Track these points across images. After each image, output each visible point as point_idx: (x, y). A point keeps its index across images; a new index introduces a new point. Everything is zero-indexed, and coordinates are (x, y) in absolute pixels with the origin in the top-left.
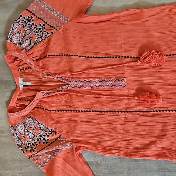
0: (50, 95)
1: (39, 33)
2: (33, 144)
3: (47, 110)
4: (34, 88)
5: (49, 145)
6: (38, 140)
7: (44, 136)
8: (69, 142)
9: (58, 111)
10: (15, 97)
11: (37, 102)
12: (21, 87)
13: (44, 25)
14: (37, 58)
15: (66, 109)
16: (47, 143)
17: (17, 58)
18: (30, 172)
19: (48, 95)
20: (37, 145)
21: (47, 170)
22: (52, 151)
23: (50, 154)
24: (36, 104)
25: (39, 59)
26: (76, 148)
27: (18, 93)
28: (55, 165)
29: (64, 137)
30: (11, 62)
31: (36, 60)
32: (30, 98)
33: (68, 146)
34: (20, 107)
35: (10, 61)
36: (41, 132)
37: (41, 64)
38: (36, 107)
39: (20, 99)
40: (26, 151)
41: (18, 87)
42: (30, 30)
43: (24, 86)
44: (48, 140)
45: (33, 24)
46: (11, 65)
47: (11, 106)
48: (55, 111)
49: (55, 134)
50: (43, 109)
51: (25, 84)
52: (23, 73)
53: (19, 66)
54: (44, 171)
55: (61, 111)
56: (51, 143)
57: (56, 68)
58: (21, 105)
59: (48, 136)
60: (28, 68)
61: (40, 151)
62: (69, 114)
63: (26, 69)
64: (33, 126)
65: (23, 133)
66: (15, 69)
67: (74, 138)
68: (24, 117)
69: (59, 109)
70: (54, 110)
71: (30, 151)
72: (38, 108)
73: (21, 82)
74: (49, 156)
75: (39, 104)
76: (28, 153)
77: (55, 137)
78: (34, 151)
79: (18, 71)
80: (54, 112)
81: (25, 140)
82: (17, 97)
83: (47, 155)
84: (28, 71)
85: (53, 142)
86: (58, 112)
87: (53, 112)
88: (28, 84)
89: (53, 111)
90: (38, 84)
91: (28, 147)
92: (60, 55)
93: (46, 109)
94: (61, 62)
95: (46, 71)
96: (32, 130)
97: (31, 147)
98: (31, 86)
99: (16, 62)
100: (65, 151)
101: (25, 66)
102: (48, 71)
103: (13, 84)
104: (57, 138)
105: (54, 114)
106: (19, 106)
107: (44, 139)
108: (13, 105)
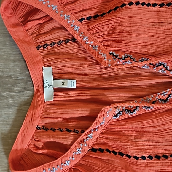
0: (136, 113)
3: (125, 157)
4: (85, 95)
9: (158, 157)
10: (32, 121)
12: (48, 93)
14: (91, 13)
19: (130, 115)
24: (94, 139)
25: (96, 17)
27: (39, 112)
30: (16, 25)
31: (89, 18)
32: (73, 123)
34: (45, 151)
35: (14, 20)
37: (106, 30)
38: (93, 150)
39: (45, 128)
41: (38, 92)
43: (56, 90)
46: (19, 33)
47: (19, 148)
48: (149, 157)
50: (115, 153)
51: (60, 84)
52: (50, 54)
53: (39, 35)
55: (166, 157)
57: (147, 40)
58: (47, 145)
60: (67, 41)
63: (59, 43)
66: (29, 43)
69: (160, 152)
70: (146, 155)
72: (101, 151)
73: (48, 79)
75: (103, 141)
79: (38, 47)
80: (148, 160)
82: (37, 123)
84: (66, 48)
86: (157, 160)
87: (143, 161)
88: (71, 84)
89: (144, 158)
90: (96, 84)
92: (155, 5)
93: (121, 154)
99: (30, 25)
102: (125, 47)
105: (146, 166)
106: (42, 148)
108: (25, 146)
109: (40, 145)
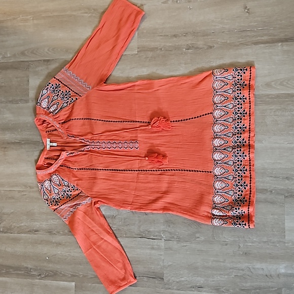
0: (73, 155)
1: (65, 99)
2: (57, 199)
4: (59, 148)
5: (71, 199)
6: (62, 195)
7: (68, 191)
8: (89, 197)
9: (80, 169)
10: (43, 156)
11: (62, 160)
12: (48, 147)
13: (69, 92)
15: (87, 168)
16: (70, 197)
17: (45, 121)
18: (55, 224)
20: (61, 199)
21: (69, 222)
22: (74, 205)
23: (72, 207)
24: (61, 163)
25: (64, 122)
26: (95, 202)
27: (46, 153)
28: (75, 217)
29: (85, 193)
30: (41, 125)
31: (62, 123)
32: (56, 157)
33: (88, 201)
35: (39, 123)
36: (65, 188)
37: (66, 127)
38: (60, 166)
39: (47, 158)
40: (52, 204)
41: (45, 147)
42: (57, 96)
43: (51, 146)
44: (71, 195)
45: (60, 90)
46: (40, 127)
47: (39, 164)
48: (77, 169)
49: (77, 190)
50: (67, 167)
51: (51, 144)
52: (50, 134)
53: (47, 128)
54: (67, 223)
56: (73, 198)
57: (79, 131)
58: (48, 164)
59: (71, 191)
60: (55, 130)
61: (63, 204)
62: (89, 172)
64: (58, 183)
65: (49, 189)
66: (43, 131)
67: (94, 193)
68: (51, 175)
71: (55, 205)
72: (63, 166)
73: (48, 142)
74: (71, 209)
75: (64, 163)
76: (53, 206)
77: (77, 192)
78: (58, 205)
79: (46, 132)
81: (51, 195)
82: (45, 156)
83: (69, 208)
84: (54, 132)
85: (75, 197)
88: (55, 144)
89: (75, 169)
90: (63, 145)
91: (53, 201)
92: (82, 119)
93: (70, 168)
94: (83, 125)
95: (70, 133)
96: (57, 186)
97: (56, 202)
98: (57, 146)
99: (44, 125)
100: (86, 205)
101: (52, 128)
102: (72, 133)
103: (41, 144)
104: (79, 194)
105: (76, 172)
107: (67, 194)
108: (41, 164)
109: (45, 163)
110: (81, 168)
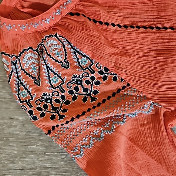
2: (58, 101)
5: (99, 105)
6: (71, 92)
7: (88, 82)
8: (148, 99)
9: (125, 26)
11: (77, 0)
15: (146, 24)
16: (93, 99)
18: (45, 168)
20: (67, 103)
22: (106, 120)
23: (99, 125)
24: (73, 5)
26: (165, 114)
28: (113, 153)
29: (136, 89)
33: (147, 110)
34: (30, 10)
36: (80, 73)
38: (71, 14)
40: (42, 115)
44: (96, 92)
47: (8, 5)
48: (118, 25)
49: (115, 79)
54: (82, 165)
55: (133, 27)
56: (104, 101)
59: (98, 83)
61: (78, 117)
62: (151, 35)
64: (61, 59)
65: (35, 73)
68: (41, 35)
69: (128, 23)
70: (116, 24)
71: (53, 117)
72: (78, 15)
74: (96, 130)
75: (80, 8)
76: (46, 120)
77: (114, 86)
78: (61, 117)
80: (116, 28)
81: (38, 90)
85: (109, 98)
86: (125, 29)
87: (112, 27)
89: (113, 25)
91: (46, 107)
93: (95, 21)
96: (57, 67)
97: (54, 108)
104: (119, 90)
105: (115, 32)
106: (27, 8)
107: (86, 90)
108: (13, 4)
109: (26, 4)
110: (128, 24)
